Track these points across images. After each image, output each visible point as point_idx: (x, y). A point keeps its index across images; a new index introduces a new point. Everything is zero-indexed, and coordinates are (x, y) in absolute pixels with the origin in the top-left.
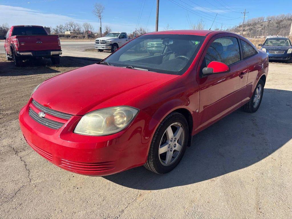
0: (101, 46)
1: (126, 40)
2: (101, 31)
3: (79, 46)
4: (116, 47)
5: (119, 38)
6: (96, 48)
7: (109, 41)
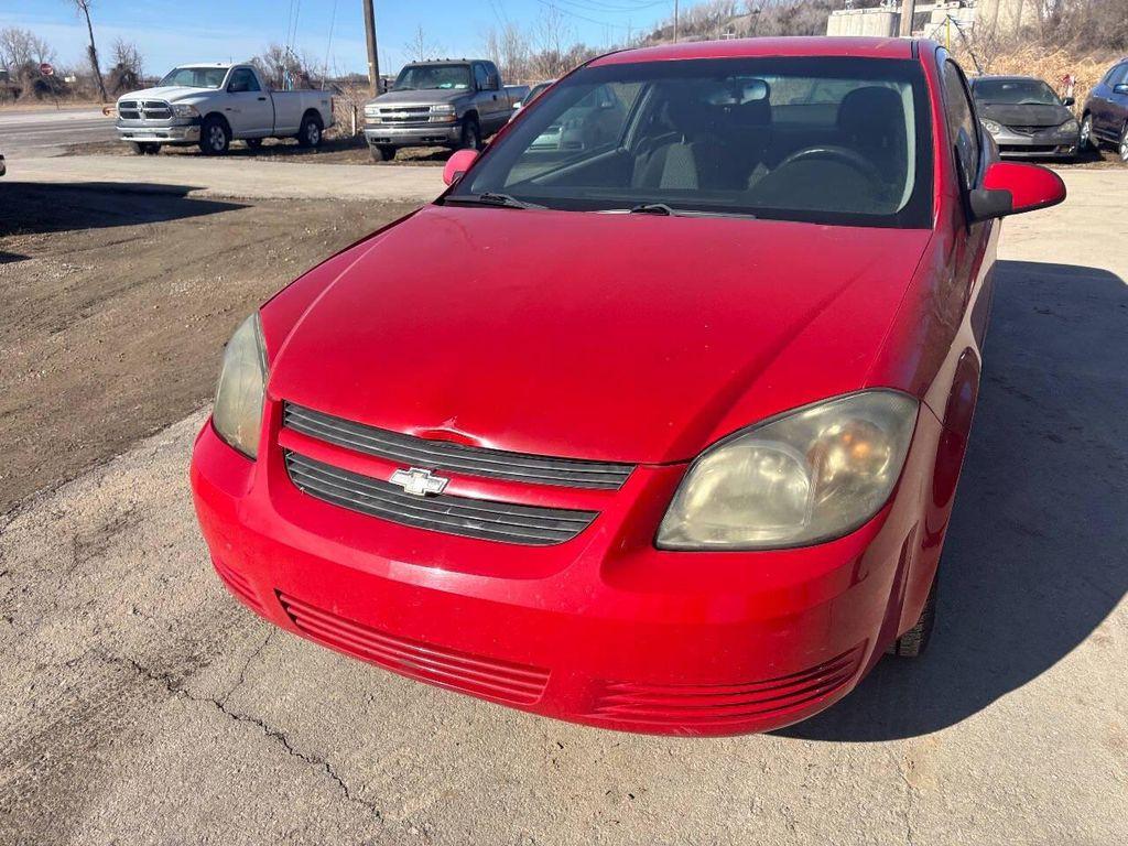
0: (147, 131)
1: (260, 99)
2: (95, 63)
3: (25, 136)
4: (219, 130)
5: (229, 91)
6: (125, 138)
7: (185, 105)
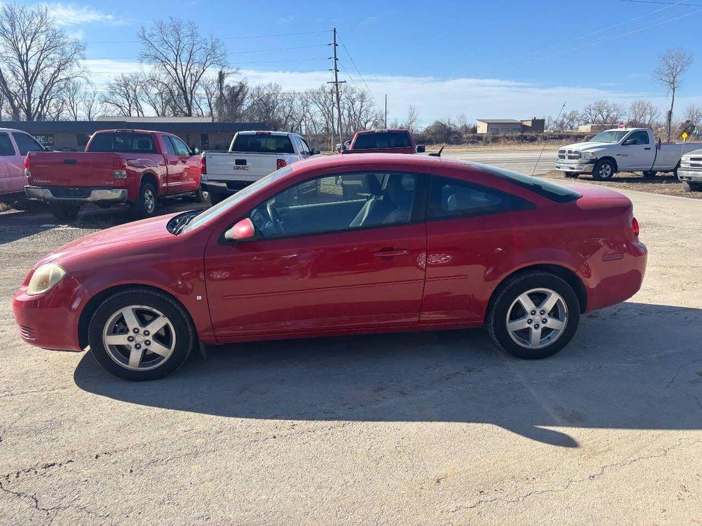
1: (646, 149)
5: (623, 144)
7: (589, 153)
